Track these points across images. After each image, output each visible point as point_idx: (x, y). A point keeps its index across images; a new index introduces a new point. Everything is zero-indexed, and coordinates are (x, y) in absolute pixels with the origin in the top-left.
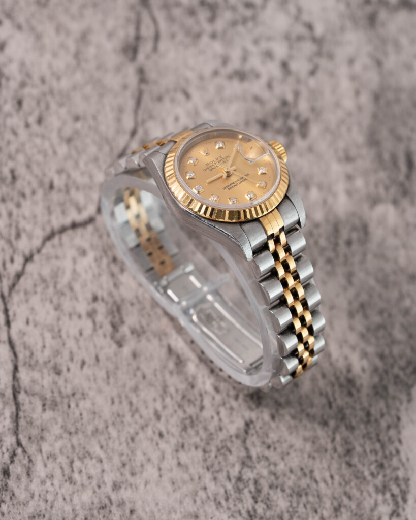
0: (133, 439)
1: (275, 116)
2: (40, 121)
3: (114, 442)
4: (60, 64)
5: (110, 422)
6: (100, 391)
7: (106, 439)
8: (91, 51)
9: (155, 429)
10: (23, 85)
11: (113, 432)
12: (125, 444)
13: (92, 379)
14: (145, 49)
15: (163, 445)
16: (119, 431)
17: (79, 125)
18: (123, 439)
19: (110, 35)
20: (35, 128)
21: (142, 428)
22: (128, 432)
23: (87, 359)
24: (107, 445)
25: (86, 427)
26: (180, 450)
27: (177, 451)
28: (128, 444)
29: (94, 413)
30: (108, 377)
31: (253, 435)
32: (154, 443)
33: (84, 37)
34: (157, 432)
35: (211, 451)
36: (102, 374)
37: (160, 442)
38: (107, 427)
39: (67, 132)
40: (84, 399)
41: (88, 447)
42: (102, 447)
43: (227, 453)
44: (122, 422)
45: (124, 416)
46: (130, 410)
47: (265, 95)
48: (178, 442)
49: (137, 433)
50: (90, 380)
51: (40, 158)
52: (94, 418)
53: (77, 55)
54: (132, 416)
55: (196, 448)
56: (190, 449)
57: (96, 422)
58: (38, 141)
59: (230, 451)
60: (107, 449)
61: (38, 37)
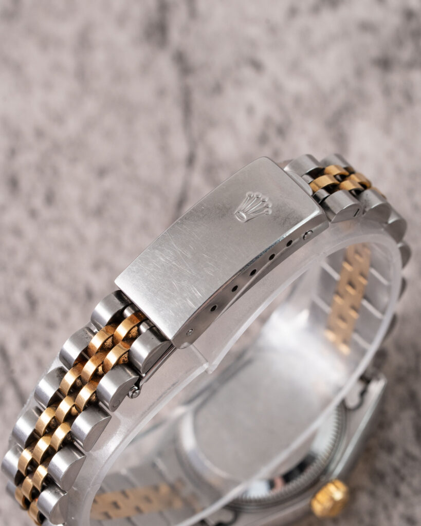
1: (399, 42)
2: (50, 199)
4: (58, 98)
8: (99, 58)
10: (13, 153)
14: (178, 19)
17: (108, 182)
19: (122, 20)
20: (46, 213)
33: (84, 42)
39: (93, 199)
47: (376, 14)
51: (62, 257)
53: (82, 75)
58: (54, 232)
61: (17, 68)
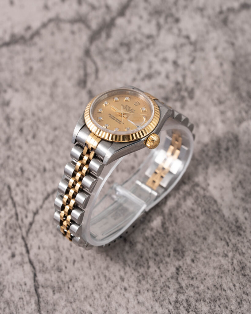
0: (109, 296)
1: (173, 92)
2: (34, 137)
3: (98, 300)
4: (42, 103)
5: (94, 290)
6: (86, 274)
7: (93, 300)
8: (59, 90)
9: (121, 287)
10: (22, 120)
11: (96, 295)
12: (104, 300)
13: (81, 269)
14: (91, 79)
15: (127, 295)
16: (100, 294)
17: (57, 132)
18: (103, 298)
19: (69, 79)
20: (32, 141)
21: (114, 288)
22: (106, 293)
23: (76, 259)
24: (94, 303)
25: (80, 296)
26: (138, 294)
27: (136, 296)
28: (106, 299)
29: (84, 288)
30: (90, 265)
31: (182, 274)
32: (122, 295)
33: (55, 84)
34: (123, 288)
35: (157, 290)
36: (87, 264)
37: (125, 293)
38: (92, 293)
39: (51, 137)
40: (77, 281)
41: (82, 308)
42: (91, 305)
43: (168, 289)
44: (101, 288)
45: (102, 285)
46: (105, 280)
47: (166, 82)
48: (136, 290)
49: (111, 292)
50: (79, 270)
51: (36, 157)
52: (84, 290)
53: (52, 96)
54: (107, 283)
55: (148, 291)
56: (144, 293)
57: (86, 292)
58: (34, 148)
59: (169, 287)
60: (94, 305)
61: (28, 92)
